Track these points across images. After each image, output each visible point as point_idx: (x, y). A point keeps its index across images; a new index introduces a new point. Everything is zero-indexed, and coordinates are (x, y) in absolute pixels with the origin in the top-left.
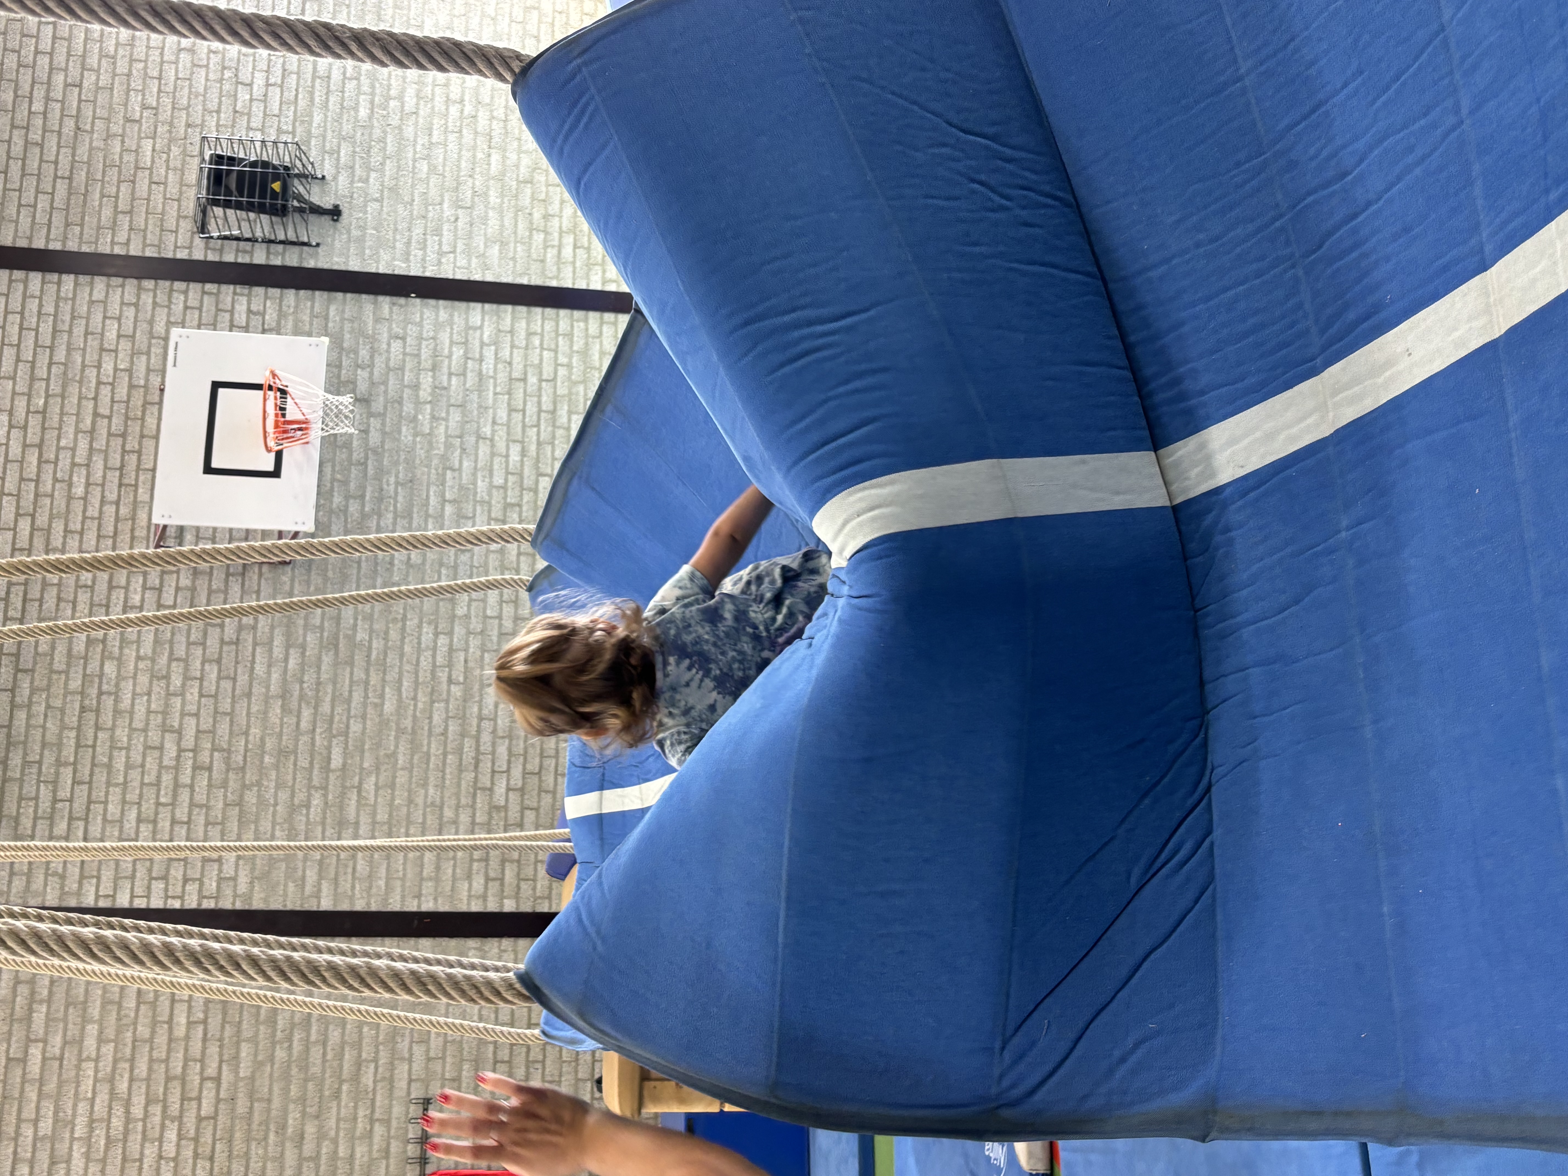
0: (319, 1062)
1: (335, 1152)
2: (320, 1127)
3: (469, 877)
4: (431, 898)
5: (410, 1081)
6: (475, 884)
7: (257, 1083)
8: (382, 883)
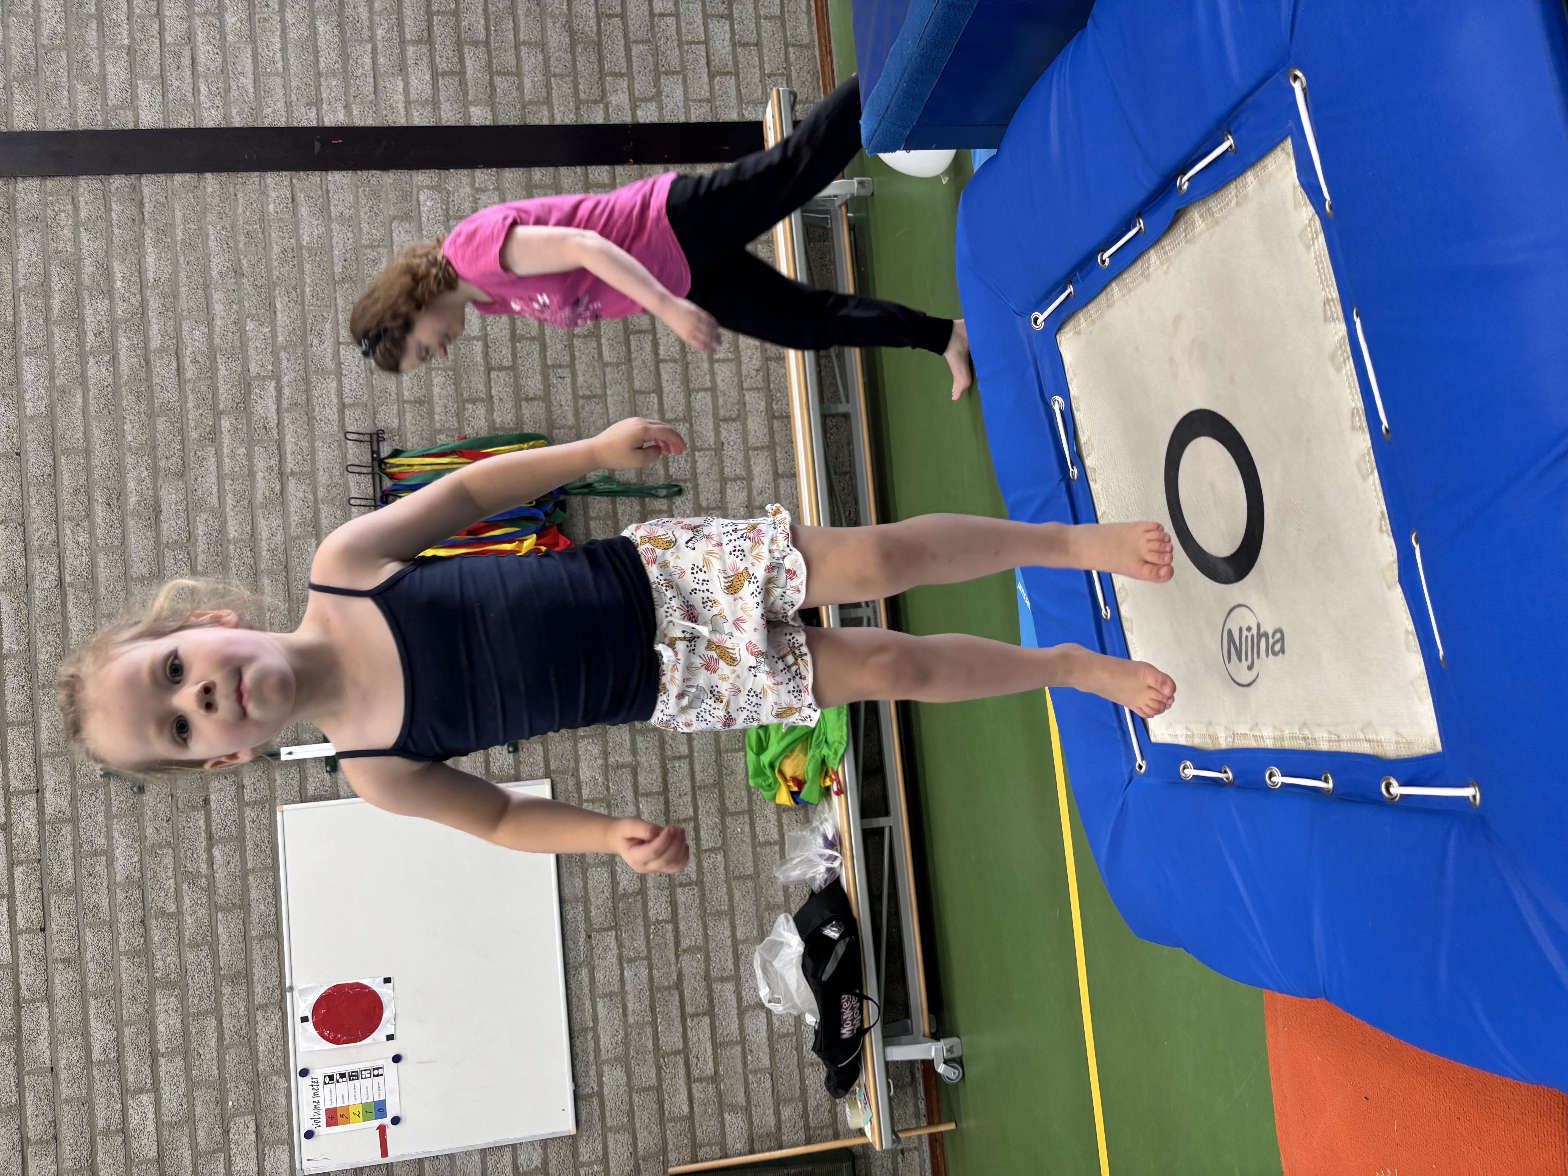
0: (171, 381)
1: (222, 530)
2: (188, 492)
3: (402, 69)
4: (340, 106)
5: (342, 408)
6: (414, 82)
7: (60, 426)
8: (247, 82)
